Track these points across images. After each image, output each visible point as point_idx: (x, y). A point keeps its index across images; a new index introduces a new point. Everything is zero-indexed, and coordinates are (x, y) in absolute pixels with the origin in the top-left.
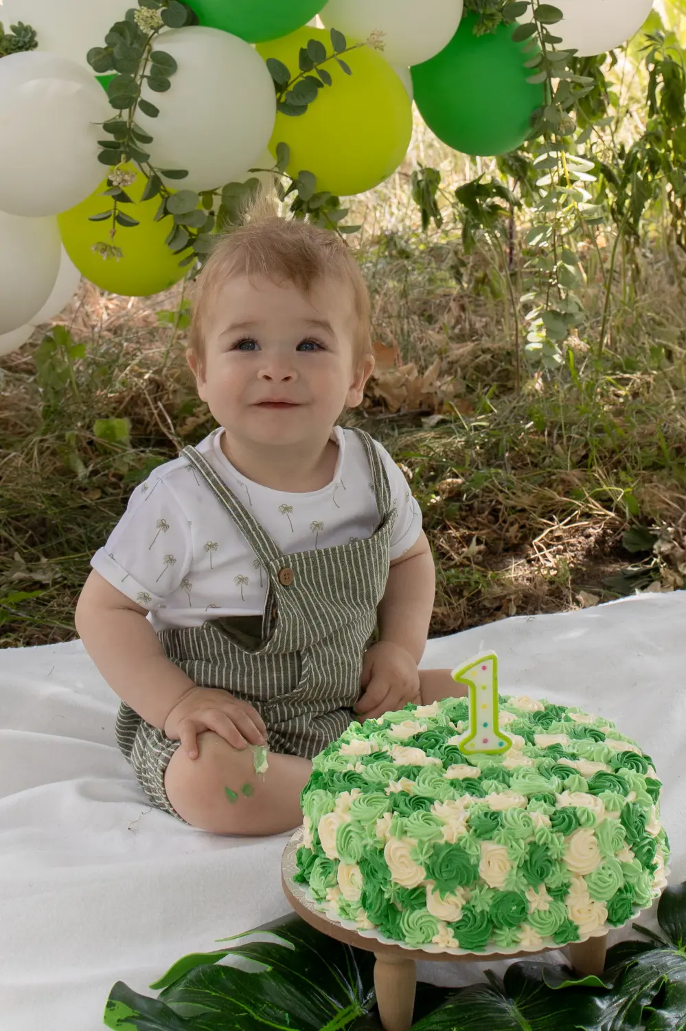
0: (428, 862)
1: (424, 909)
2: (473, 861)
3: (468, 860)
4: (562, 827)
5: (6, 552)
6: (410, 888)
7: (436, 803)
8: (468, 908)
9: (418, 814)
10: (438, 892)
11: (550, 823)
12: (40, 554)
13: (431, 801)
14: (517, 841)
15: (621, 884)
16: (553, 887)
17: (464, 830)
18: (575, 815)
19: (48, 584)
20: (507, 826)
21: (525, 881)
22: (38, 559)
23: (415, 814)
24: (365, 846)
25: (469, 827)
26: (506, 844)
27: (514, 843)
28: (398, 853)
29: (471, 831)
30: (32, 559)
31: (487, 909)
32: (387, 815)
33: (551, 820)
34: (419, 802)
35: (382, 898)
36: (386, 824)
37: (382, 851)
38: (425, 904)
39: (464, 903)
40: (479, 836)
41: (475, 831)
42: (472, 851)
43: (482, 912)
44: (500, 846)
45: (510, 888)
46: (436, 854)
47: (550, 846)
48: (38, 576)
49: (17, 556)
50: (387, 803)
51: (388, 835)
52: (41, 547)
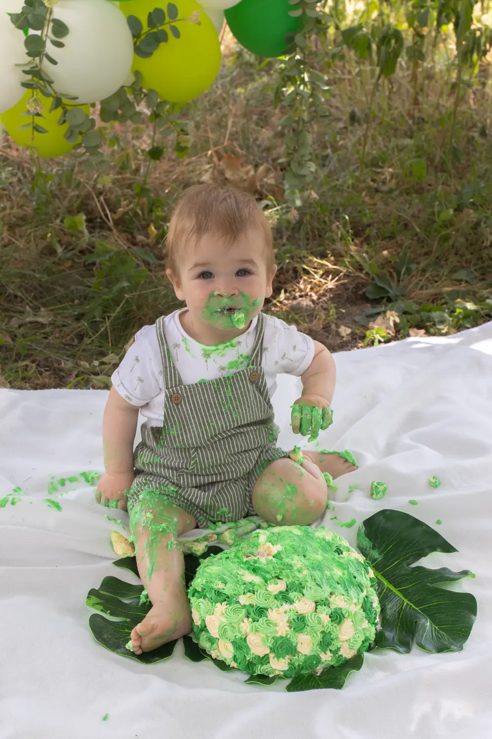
0: (271, 646)
1: (268, 665)
2: (294, 644)
3: (292, 644)
4: (337, 621)
5: (21, 305)
6: (261, 656)
7: (269, 610)
8: (291, 664)
9: (263, 620)
10: (276, 659)
11: (330, 619)
12: (40, 306)
13: (267, 609)
14: (315, 632)
15: (363, 639)
16: (333, 650)
17: (288, 629)
18: (342, 613)
19: (46, 324)
20: (310, 625)
21: (320, 650)
22: (39, 308)
23: (261, 620)
24: (235, 636)
25: (290, 627)
26: (310, 635)
27: (315, 635)
28: (255, 641)
29: (292, 629)
30: (36, 309)
31: (301, 664)
32: (245, 620)
33: (330, 617)
34: (261, 611)
35: (246, 660)
36: (246, 626)
37: (245, 640)
38: (269, 662)
39: (289, 661)
40: (297, 631)
41: (294, 629)
42: (294, 640)
43: (299, 665)
44: (307, 637)
45: (312, 654)
46: (276, 642)
47: (332, 633)
48: (40, 320)
49: (28, 308)
50: (244, 611)
51: (248, 631)
52: (41, 301)
